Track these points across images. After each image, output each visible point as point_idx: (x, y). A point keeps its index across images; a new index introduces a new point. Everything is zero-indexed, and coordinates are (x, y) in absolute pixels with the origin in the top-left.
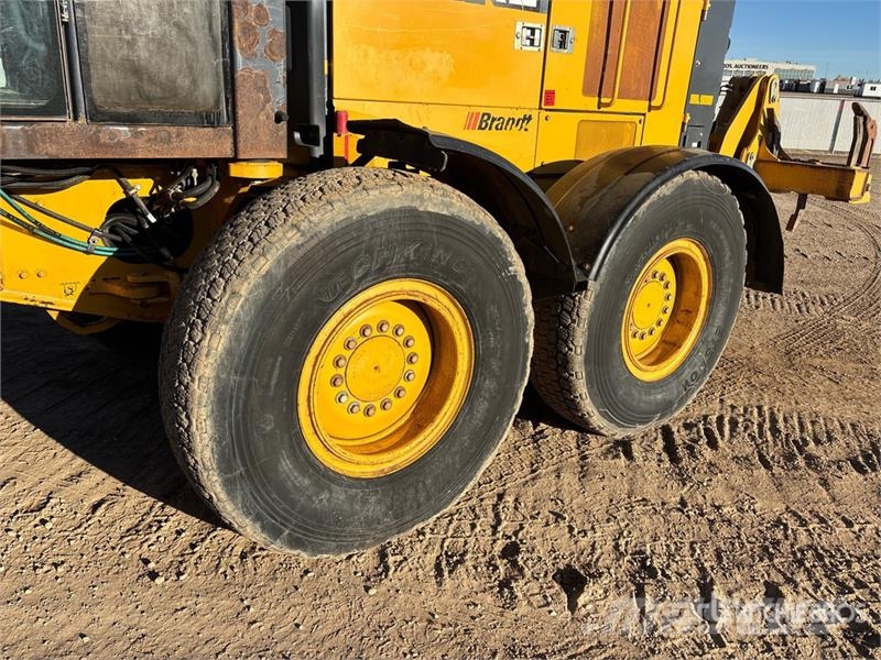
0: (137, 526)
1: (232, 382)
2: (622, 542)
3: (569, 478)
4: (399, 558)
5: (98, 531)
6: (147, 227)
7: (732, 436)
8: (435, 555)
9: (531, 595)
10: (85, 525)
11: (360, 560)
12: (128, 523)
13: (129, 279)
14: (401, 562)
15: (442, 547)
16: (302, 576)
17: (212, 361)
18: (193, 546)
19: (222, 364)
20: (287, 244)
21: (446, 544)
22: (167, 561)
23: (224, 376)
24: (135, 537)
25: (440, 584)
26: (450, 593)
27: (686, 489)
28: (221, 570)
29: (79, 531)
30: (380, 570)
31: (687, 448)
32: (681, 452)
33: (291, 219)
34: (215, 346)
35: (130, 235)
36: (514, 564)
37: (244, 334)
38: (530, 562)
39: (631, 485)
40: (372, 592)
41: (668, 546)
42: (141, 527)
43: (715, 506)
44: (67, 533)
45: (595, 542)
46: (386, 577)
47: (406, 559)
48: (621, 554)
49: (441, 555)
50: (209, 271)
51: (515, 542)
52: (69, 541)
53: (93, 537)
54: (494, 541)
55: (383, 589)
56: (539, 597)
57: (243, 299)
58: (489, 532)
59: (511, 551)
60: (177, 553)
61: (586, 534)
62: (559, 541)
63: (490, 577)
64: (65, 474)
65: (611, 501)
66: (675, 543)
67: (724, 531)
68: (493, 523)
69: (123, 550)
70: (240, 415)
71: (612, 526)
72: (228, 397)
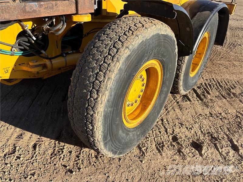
0: (54, 152)
1: (109, 111)
2: (202, 130)
3: (178, 110)
4: (145, 148)
5: (41, 157)
6: (33, 42)
7: (211, 90)
8: (154, 145)
9: (188, 153)
10: (35, 156)
11: (134, 151)
12: (50, 152)
13: (31, 64)
14: (146, 149)
15: (155, 142)
16: (119, 161)
17: (103, 105)
18: (78, 157)
19: (106, 106)
20: (126, 55)
21: (156, 140)
22: (71, 164)
23: (106, 110)
24: (55, 157)
25: (161, 155)
26: (165, 157)
27: (209, 109)
28: (92, 164)
29: (34, 158)
30: (141, 153)
31: (203, 96)
32: (202, 97)
33: (125, 44)
34: (104, 100)
35: (27, 46)
36: (178, 143)
37: (113, 93)
38: (182, 142)
39: (195, 110)
40: (143, 162)
41: (215, 129)
42: (55, 153)
43: (219, 113)
44: (30, 161)
45: (195, 131)
46: (145, 156)
47: (147, 148)
48: (204, 134)
49: (156, 144)
50: (93, 69)
51: (174, 136)
52: (32, 163)
53: (40, 160)
54: (169, 136)
55: (146, 160)
56: (191, 154)
57: (113, 80)
58: (165, 133)
59: (175, 139)
60: (73, 160)
61: (192, 129)
62: (186, 133)
63: (174, 149)
64: (15, 135)
65: (192, 116)
66: (216, 128)
67: (226, 121)
68: (165, 130)
69: (54, 163)
70: (110, 121)
71: (197, 125)
72: (107, 116)
